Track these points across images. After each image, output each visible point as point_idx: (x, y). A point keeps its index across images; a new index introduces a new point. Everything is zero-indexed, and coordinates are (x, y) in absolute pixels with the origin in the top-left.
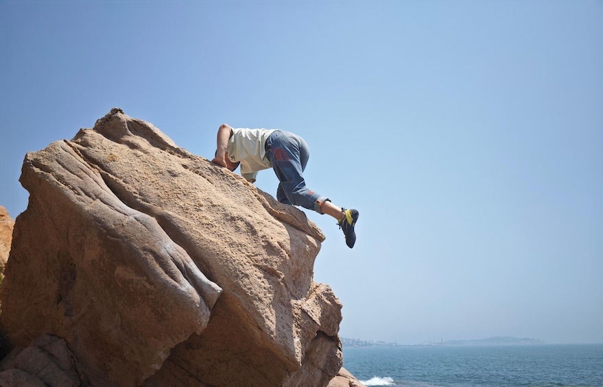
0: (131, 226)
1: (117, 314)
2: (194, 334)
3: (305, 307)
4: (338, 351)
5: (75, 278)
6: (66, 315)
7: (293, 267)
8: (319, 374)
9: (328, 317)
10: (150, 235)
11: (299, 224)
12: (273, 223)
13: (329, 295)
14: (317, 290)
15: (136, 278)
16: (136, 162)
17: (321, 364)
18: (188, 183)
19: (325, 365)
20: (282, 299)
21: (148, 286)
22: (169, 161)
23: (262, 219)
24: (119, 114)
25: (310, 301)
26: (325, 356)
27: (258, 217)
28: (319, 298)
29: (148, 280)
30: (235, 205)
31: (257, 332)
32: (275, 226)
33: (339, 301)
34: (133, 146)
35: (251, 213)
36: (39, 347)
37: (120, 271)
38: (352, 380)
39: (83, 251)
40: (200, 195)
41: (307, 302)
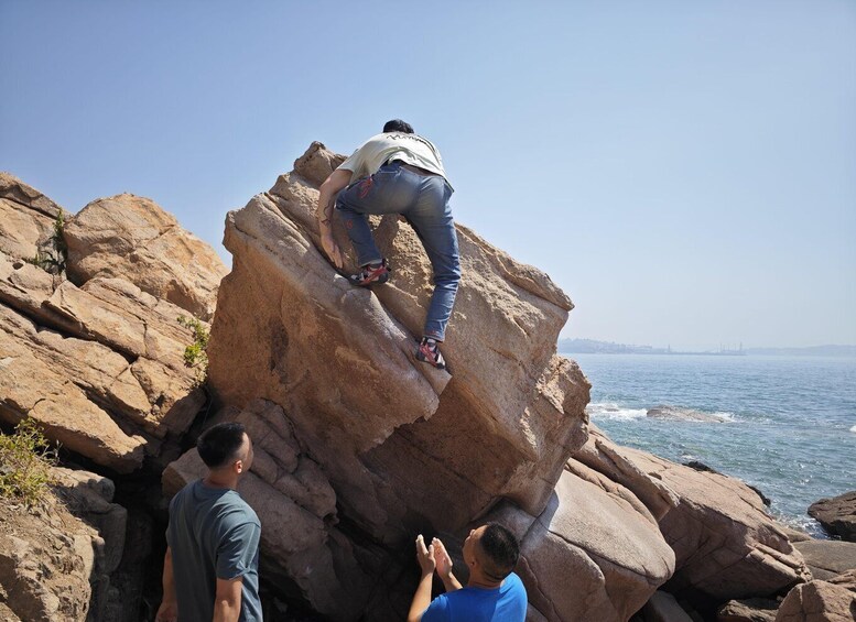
0: (349, 303)
1: (337, 390)
2: (422, 419)
3: (547, 393)
4: (584, 426)
5: (287, 344)
6: (281, 382)
7: (532, 346)
8: (559, 451)
9: (573, 398)
10: (371, 314)
11: (542, 291)
12: (508, 292)
13: (576, 372)
14: (561, 368)
15: (359, 361)
17: (562, 441)
18: (406, 245)
19: (567, 441)
20: (519, 383)
21: (373, 371)
23: (495, 288)
24: (321, 151)
25: (552, 384)
26: (567, 431)
27: (490, 285)
28: (562, 378)
29: (372, 365)
31: (491, 422)
32: (510, 297)
33: (589, 381)
35: (481, 280)
37: (340, 350)
38: (600, 439)
39: (298, 325)
40: (422, 260)
41: (549, 385)
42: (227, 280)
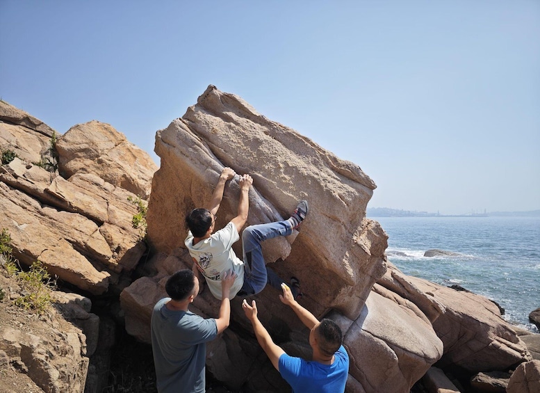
0: (234, 187)
2: (280, 259)
3: (360, 242)
4: (384, 263)
7: (350, 213)
8: (368, 279)
9: (376, 245)
11: (356, 178)
12: (334, 178)
13: (378, 229)
14: (368, 226)
16: (230, 133)
17: (370, 272)
18: (269, 149)
19: (373, 273)
20: (342, 236)
22: (254, 130)
23: (326, 176)
24: (214, 91)
25: (363, 237)
26: (373, 267)
27: (322, 174)
28: (369, 232)
30: (306, 166)
31: (325, 261)
32: (336, 181)
33: (387, 234)
34: (227, 119)
36: (178, 257)
38: (394, 271)
39: (202, 201)
40: (279, 159)
41: (361, 237)
42: (157, 174)
